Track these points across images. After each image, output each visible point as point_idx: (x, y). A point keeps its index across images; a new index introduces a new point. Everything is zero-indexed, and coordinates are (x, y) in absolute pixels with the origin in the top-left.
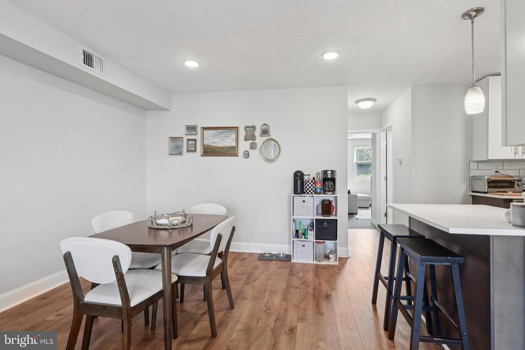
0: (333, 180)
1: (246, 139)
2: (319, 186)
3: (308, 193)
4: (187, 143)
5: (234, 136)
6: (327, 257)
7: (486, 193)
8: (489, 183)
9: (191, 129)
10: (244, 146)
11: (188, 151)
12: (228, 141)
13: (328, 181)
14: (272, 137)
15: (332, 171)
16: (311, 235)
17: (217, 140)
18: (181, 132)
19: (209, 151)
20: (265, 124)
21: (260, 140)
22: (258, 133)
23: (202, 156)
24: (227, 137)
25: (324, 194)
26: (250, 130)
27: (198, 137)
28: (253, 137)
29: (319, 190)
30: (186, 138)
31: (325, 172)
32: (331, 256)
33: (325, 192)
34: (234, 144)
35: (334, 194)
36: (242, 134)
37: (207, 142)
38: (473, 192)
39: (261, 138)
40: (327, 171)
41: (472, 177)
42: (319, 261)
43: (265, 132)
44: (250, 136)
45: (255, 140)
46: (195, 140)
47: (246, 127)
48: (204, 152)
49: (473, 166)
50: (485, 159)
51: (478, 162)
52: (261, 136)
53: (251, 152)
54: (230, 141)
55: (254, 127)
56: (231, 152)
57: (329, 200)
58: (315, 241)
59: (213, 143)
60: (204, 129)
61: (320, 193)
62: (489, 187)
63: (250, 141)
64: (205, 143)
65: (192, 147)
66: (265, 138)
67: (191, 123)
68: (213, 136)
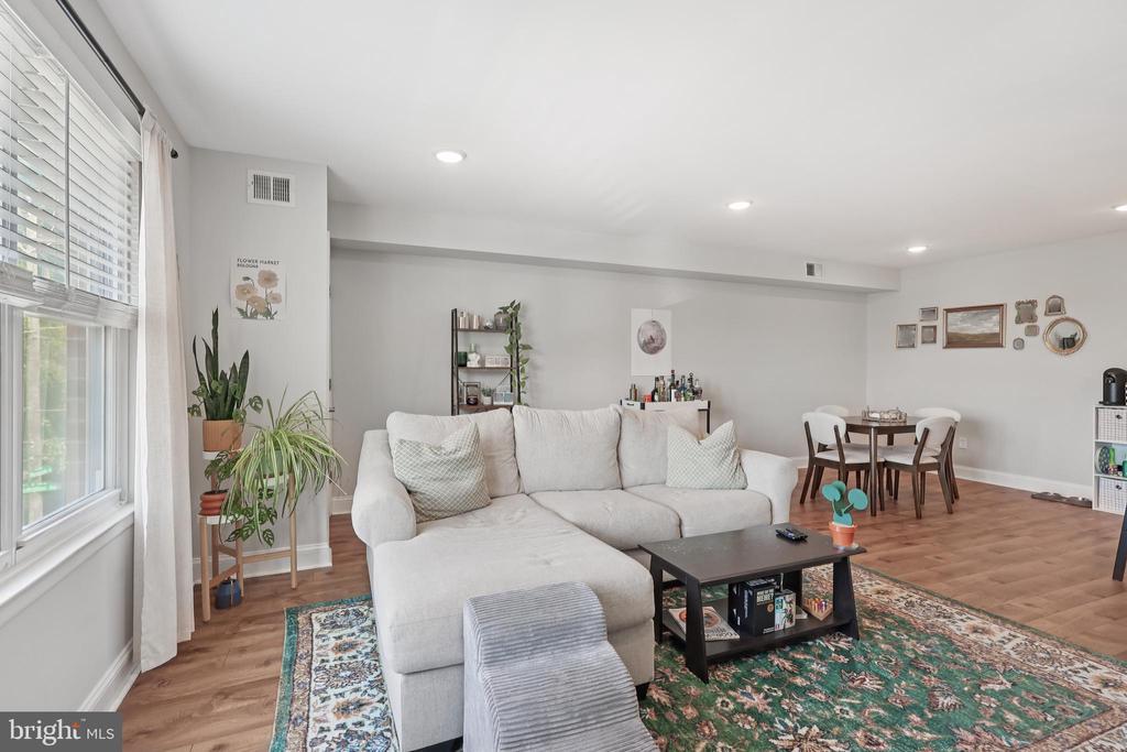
1: (1019, 321)
4: (923, 332)
5: (996, 318)
9: (929, 312)
10: (1014, 330)
11: (923, 342)
12: (989, 326)
14: (1068, 315)
17: (968, 325)
19: (954, 341)
20: (1055, 297)
21: (1044, 321)
22: (1040, 310)
23: (944, 348)
24: (987, 320)
26: (1026, 307)
27: (939, 323)
28: (1033, 318)
30: (921, 325)
34: (997, 330)
36: (1012, 313)
37: (952, 329)
39: (1046, 318)
43: (1055, 309)
44: (1026, 317)
45: (1034, 321)
46: (935, 327)
47: (1019, 303)
48: (948, 343)
52: (1046, 315)
53: (1028, 340)
54: (991, 325)
55: (1033, 303)
56: (992, 341)
59: (962, 329)
60: (949, 311)
63: (1026, 324)
64: (949, 331)
65: (930, 336)
66: (1053, 318)
67: (929, 305)
68: (963, 320)
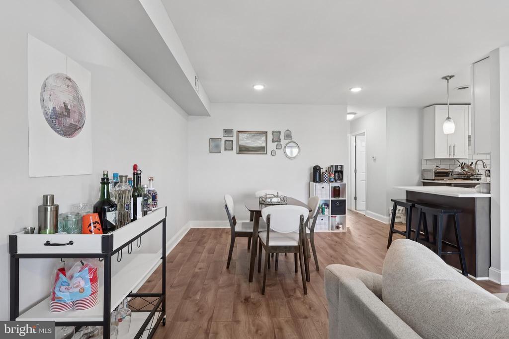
0: (342, 172)
1: (273, 141)
2: (332, 176)
3: (325, 182)
4: (225, 143)
5: (263, 138)
6: (338, 227)
7: (434, 180)
8: (435, 173)
9: (228, 132)
10: (271, 146)
11: (226, 149)
12: (259, 142)
13: (338, 173)
14: (293, 140)
15: (341, 166)
16: (327, 212)
17: (250, 141)
18: (219, 134)
19: (243, 150)
20: (288, 130)
21: (283, 142)
22: (282, 136)
23: (237, 153)
24: (258, 139)
25: (335, 182)
26: (277, 134)
27: (234, 139)
28: (279, 140)
29: (332, 179)
30: (224, 139)
31: (336, 167)
32: (341, 226)
33: (336, 181)
34: (264, 145)
35: (342, 182)
36: (270, 137)
37: (241, 143)
38: (424, 179)
39: (285, 140)
40: (337, 166)
41: (423, 170)
42: (333, 230)
43: (288, 136)
44: (277, 139)
45: (280, 142)
46: (232, 141)
47: (273, 132)
48: (240, 151)
49: (424, 162)
50: (433, 158)
51: (426, 160)
52: (285, 139)
53: (277, 151)
54: (261, 142)
55: (279, 132)
56: (261, 150)
57: (338, 187)
58: (330, 215)
59: (247, 143)
60: (240, 132)
61: (333, 182)
62: (436, 176)
63: (277, 143)
64: (240, 144)
65: (229, 147)
66: (288, 141)
67: (228, 127)
68: (247, 138)
